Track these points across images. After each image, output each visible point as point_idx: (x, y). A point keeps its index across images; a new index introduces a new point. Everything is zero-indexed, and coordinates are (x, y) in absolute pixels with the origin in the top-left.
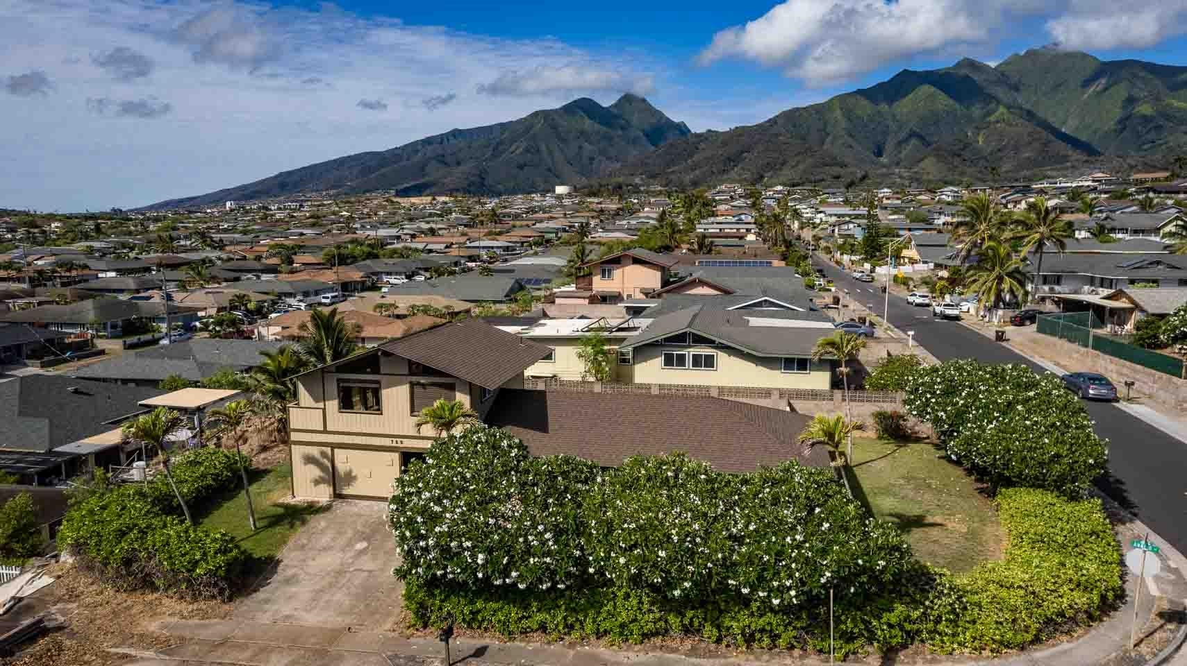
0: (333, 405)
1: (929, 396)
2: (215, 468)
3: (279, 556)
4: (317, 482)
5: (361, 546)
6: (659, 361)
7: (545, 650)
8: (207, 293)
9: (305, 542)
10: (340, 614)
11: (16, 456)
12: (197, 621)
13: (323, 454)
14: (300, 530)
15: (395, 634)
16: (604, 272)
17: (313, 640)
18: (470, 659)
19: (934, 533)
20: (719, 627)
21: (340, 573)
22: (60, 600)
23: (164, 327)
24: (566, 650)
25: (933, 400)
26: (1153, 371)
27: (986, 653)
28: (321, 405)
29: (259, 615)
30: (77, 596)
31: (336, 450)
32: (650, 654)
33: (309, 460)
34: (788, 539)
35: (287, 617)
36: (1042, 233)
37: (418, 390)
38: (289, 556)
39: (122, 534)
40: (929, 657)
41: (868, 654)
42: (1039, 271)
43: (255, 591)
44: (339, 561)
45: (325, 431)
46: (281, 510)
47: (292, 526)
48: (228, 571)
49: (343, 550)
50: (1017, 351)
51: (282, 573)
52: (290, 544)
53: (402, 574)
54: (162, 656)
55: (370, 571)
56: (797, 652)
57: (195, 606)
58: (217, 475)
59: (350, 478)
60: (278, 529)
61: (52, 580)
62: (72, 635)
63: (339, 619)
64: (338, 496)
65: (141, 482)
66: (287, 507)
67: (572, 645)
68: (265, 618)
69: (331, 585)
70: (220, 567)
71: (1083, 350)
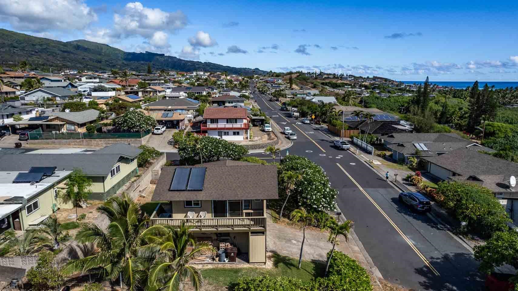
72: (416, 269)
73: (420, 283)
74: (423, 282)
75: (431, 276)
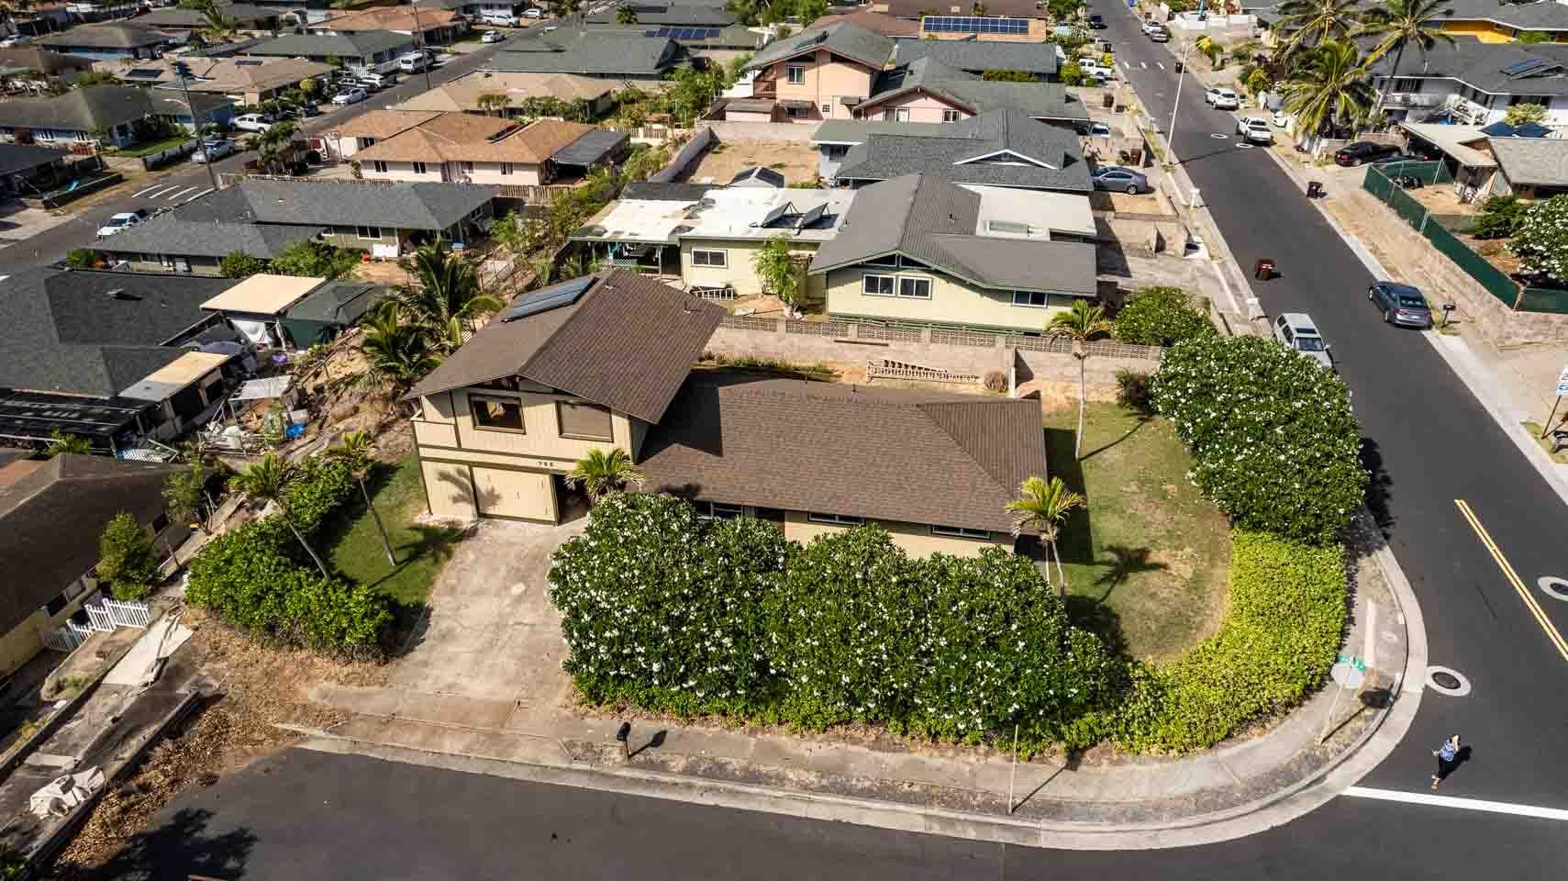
0: (465, 422)
1: (1179, 394)
2: (335, 482)
3: (428, 603)
4: (456, 500)
5: (518, 589)
6: (859, 285)
7: (725, 737)
8: (239, 63)
9: (454, 581)
10: (508, 683)
11: (77, 406)
12: (355, 688)
13: (460, 472)
14: (449, 564)
15: (567, 712)
16: (791, 73)
17: (484, 719)
18: (649, 749)
19: (1154, 578)
20: (905, 723)
21: (499, 626)
22: (206, 659)
23: (191, 127)
24: (746, 737)
25: (1183, 401)
26: (1485, 290)
27: (1173, 753)
28: (452, 420)
29: (420, 683)
30: (223, 654)
31: (475, 469)
32: (834, 745)
33: (444, 477)
34: (979, 664)
35: (450, 687)
36: (1406, 30)
37: (566, 409)
38: (438, 601)
39: (258, 600)
40: (1115, 757)
41: (1054, 752)
42: (1394, 73)
43: (411, 650)
44: (496, 611)
45: (459, 448)
46: (420, 537)
47: (437, 561)
48: (379, 637)
49: (498, 594)
50: (1330, 220)
51: (437, 625)
52: (439, 584)
53: (571, 667)
54: (332, 736)
55: (533, 625)
56: (983, 748)
57: (349, 669)
58: (339, 491)
59: (493, 498)
60: (421, 564)
61: (190, 633)
62: (234, 706)
63: (508, 690)
64: (482, 515)
65: (238, 450)
66: (427, 531)
67: (753, 732)
68: (426, 687)
69: (491, 645)
70: (371, 635)
71: (1413, 233)
72: (252, 839)
73: (209, 815)
74: (204, 822)
75: (201, 860)
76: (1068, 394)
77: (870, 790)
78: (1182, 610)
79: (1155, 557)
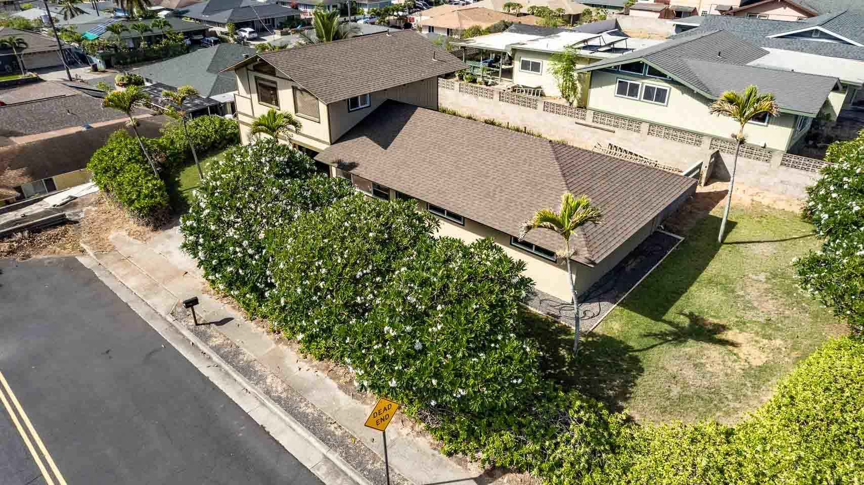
0: (255, 97)
6: (613, 88)
18: (213, 325)
24: (271, 342)
28: (249, 96)
32: (318, 373)
37: (298, 94)
45: (253, 117)
54: (95, 257)
62: (77, 228)
67: (279, 341)
76: (755, 198)
77: (306, 415)
78: (723, 390)
79: (729, 335)
